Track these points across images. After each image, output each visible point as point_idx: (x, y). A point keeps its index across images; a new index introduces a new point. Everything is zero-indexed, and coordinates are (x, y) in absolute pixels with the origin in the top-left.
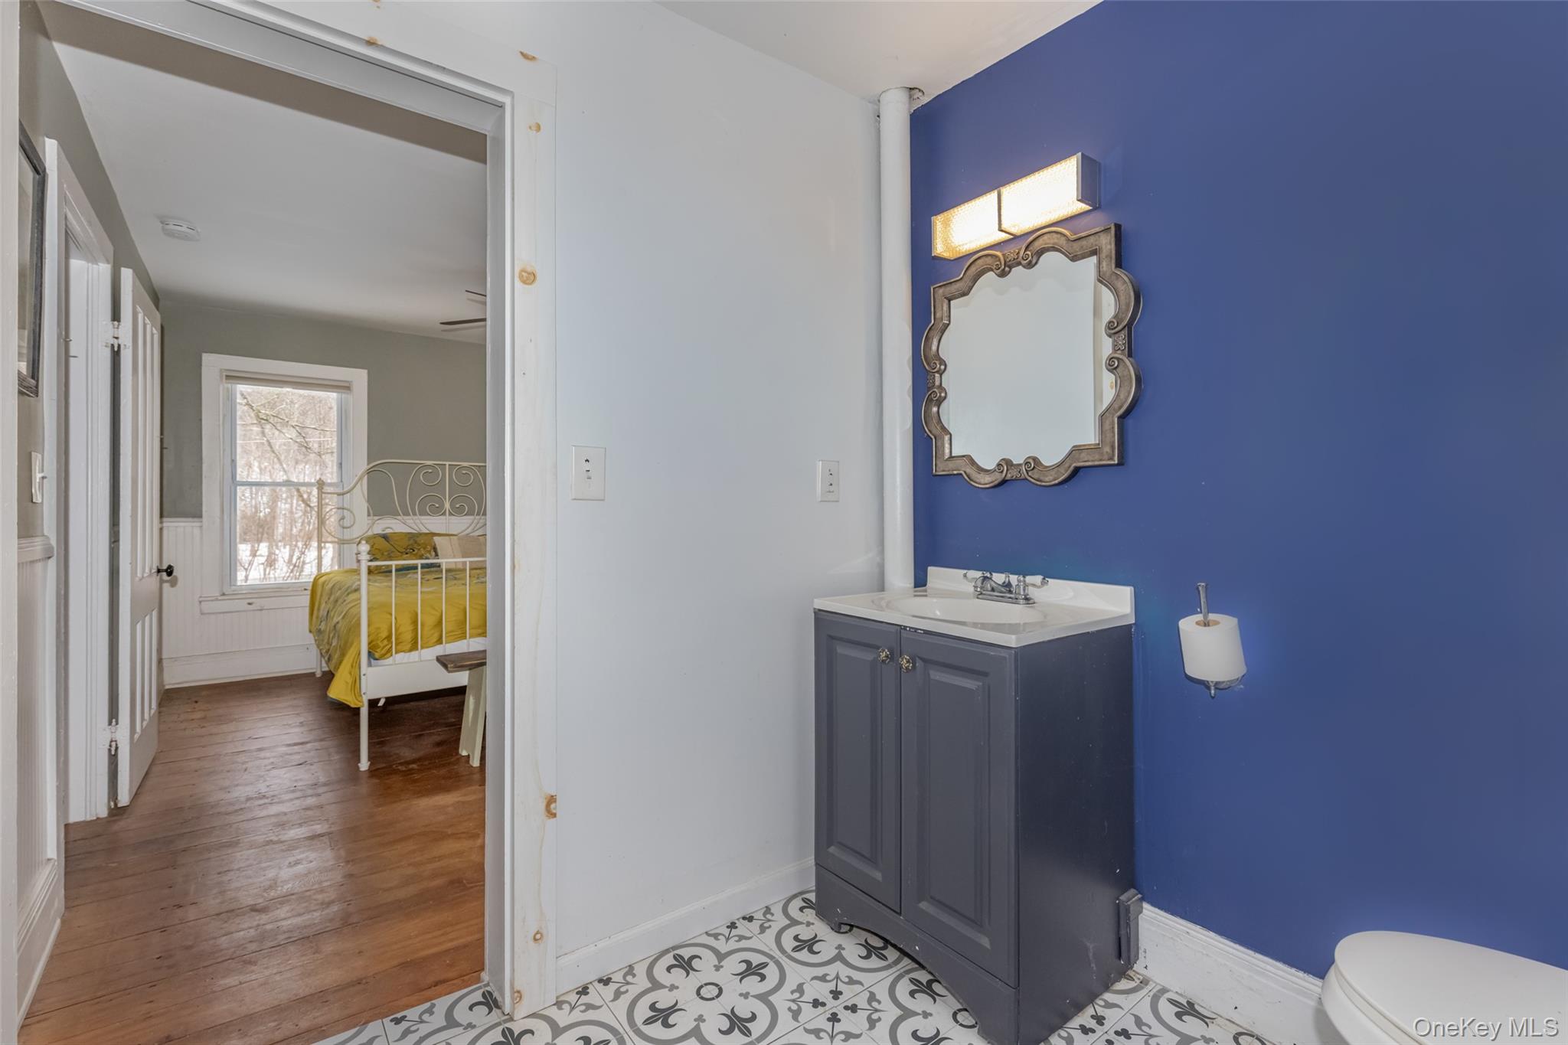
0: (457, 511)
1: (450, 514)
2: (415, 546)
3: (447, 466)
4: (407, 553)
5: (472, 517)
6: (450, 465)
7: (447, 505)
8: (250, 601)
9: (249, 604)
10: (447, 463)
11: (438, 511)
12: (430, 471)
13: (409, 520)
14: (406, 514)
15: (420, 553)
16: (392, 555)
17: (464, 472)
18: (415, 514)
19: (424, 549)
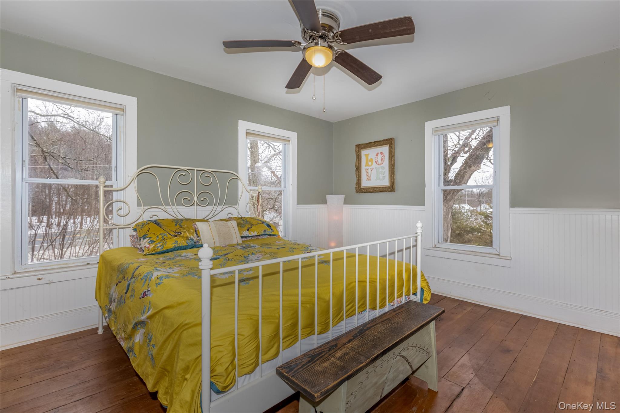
0: (202, 203)
1: (198, 205)
2: (181, 230)
3: (195, 170)
4: (176, 236)
5: (212, 207)
6: (197, 170)
7: (195, 199)
8: (40, 277)
9: (40, 279)
10: (196, 169)
11: (189, 202)
12: (184, 174)
13: (169, 209)
14: (167, 204)
15: (185, 236)
16: (165, 237)
17: (207, 175)
18: (173, 205)
19: (188, 231)
